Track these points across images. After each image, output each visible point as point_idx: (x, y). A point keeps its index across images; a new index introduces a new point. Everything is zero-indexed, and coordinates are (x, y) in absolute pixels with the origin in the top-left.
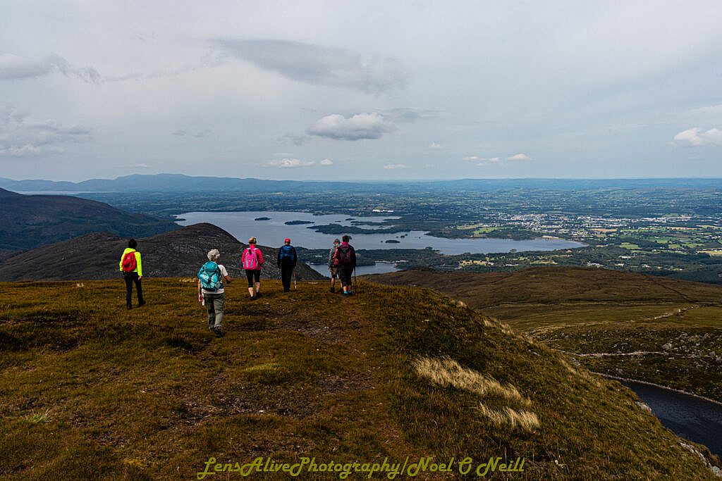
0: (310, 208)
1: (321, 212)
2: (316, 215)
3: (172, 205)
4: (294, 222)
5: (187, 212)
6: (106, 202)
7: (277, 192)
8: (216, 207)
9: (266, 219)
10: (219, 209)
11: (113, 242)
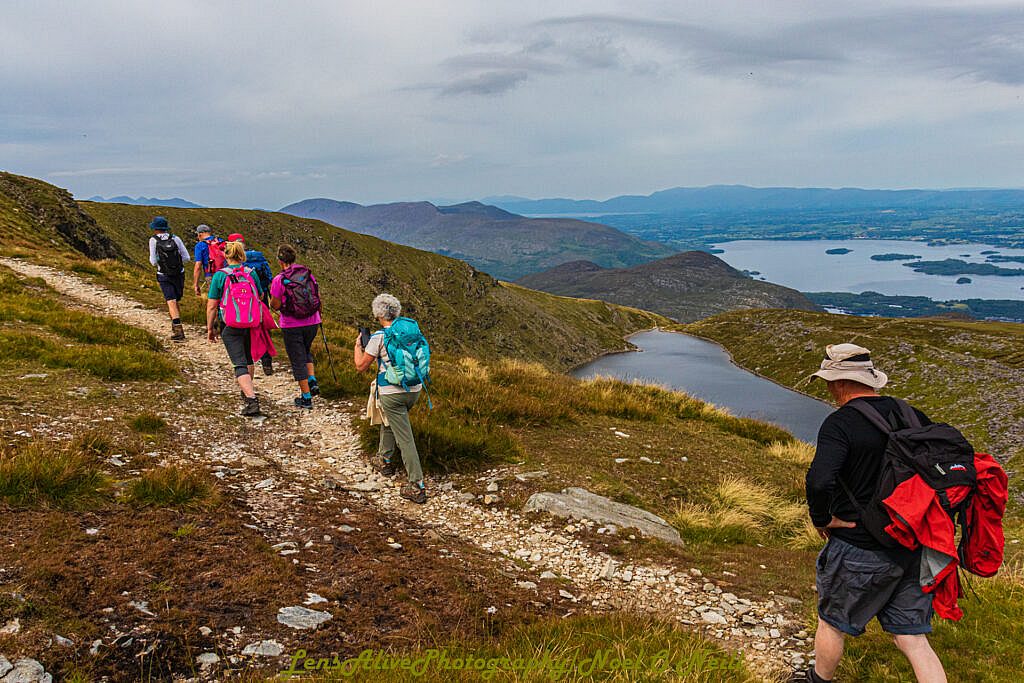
0: (928, 234)
1: (944, 240)
2: (933, 245)
3: (715, 230)
4: (885, 256)
5: (733, 240)
6: (612, 225)
7: (883, 209)
8: (777, 232)
9: (843, 251)
10: (781, 236)
11: (591, 273)
